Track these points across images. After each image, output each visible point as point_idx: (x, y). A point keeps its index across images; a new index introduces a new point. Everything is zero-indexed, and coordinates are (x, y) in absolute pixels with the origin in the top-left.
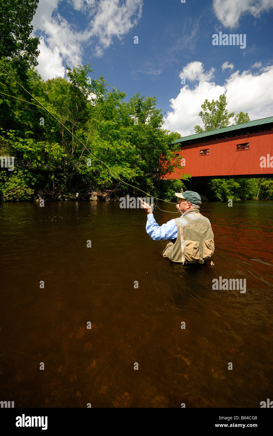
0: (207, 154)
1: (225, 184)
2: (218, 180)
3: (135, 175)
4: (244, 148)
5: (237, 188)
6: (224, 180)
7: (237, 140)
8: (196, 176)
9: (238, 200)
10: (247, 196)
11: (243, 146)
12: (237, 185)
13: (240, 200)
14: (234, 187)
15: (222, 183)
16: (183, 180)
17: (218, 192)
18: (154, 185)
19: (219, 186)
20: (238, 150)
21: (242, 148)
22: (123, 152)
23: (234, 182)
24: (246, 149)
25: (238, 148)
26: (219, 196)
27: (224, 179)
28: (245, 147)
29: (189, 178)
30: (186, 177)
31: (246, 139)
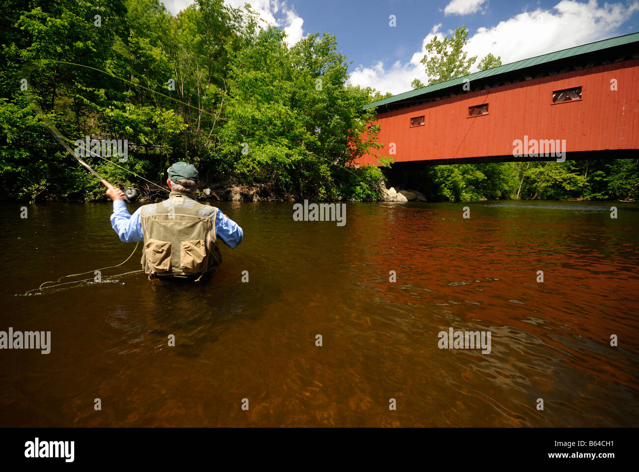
0: (422, 124)
1: (457, 174)
2: (446, 166)
3: (297, 157)
4: (480, 113)
5: (480, 180)
6: (455, 167)
7: (469, 100)
8: (404, 160)
9: (482, 199)
10: (499, 193)
11: (479, 110)
12: (480, 175)
13: (486, 199)
14: (475, 180)
15: (453, 172)
16: (382, 168)
17: (445, 186)
18: (331, 175)
19: (448, 176)
20: (470, 116)
21: (478, 112)
22: (278, 123)
23: (476, 170)
24: (484, 113)
25: (471, 113)
26: (447, 192)
27: (457, 165)
28: (481, 111)
29: (391, 163)
30: (386, 162)
31: (484, 96)
